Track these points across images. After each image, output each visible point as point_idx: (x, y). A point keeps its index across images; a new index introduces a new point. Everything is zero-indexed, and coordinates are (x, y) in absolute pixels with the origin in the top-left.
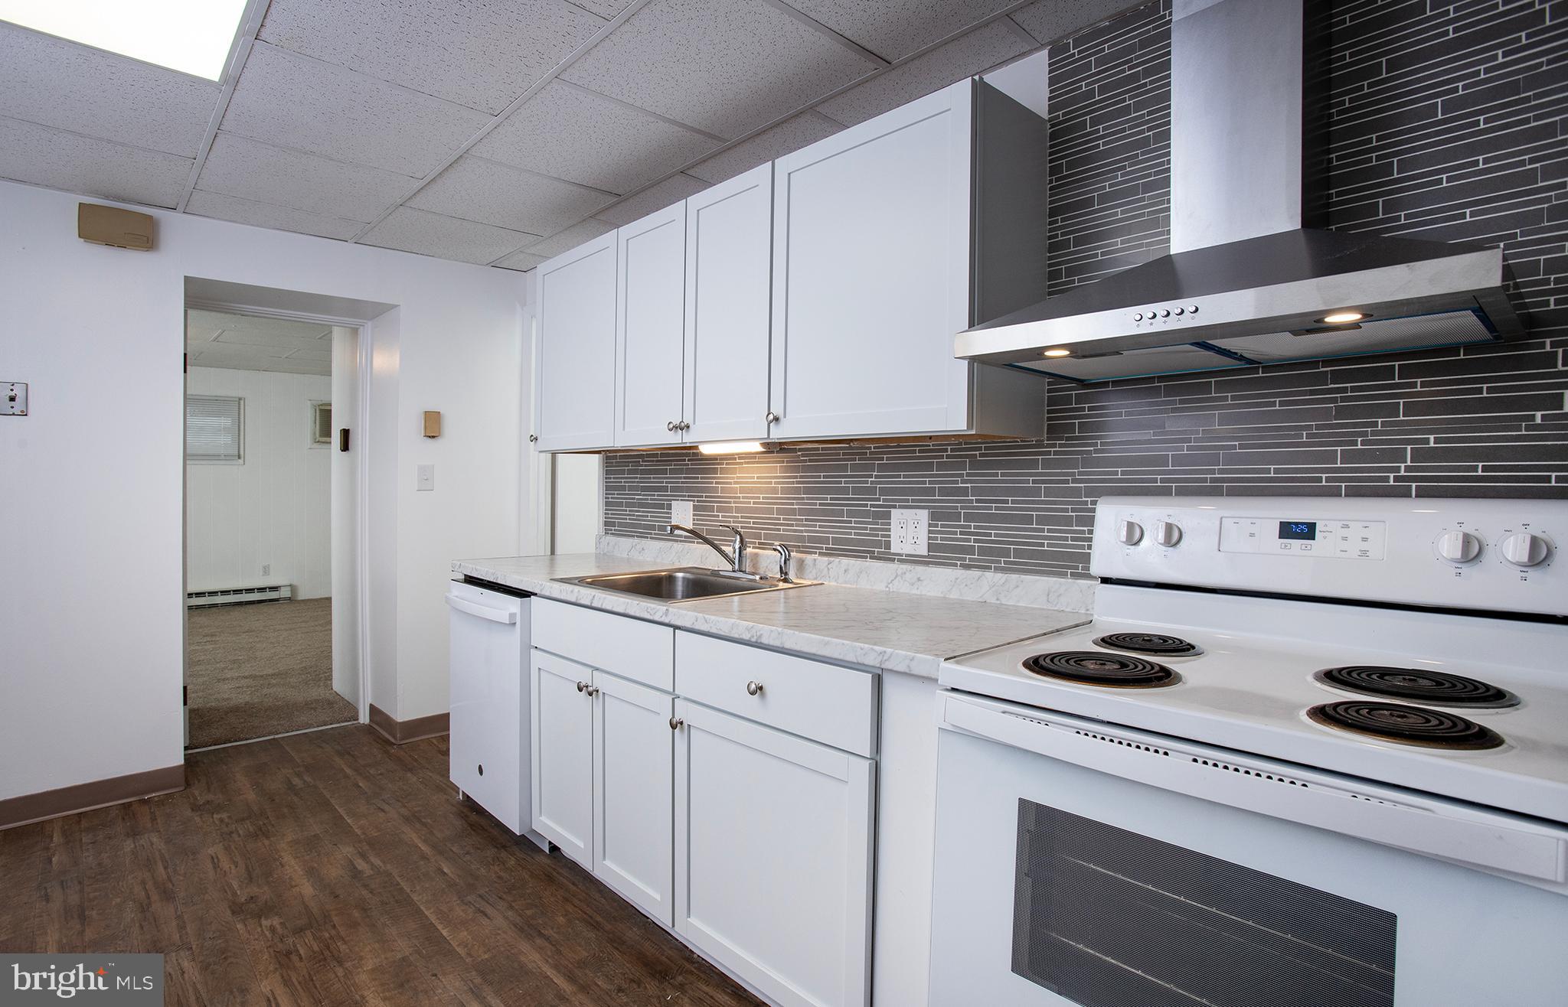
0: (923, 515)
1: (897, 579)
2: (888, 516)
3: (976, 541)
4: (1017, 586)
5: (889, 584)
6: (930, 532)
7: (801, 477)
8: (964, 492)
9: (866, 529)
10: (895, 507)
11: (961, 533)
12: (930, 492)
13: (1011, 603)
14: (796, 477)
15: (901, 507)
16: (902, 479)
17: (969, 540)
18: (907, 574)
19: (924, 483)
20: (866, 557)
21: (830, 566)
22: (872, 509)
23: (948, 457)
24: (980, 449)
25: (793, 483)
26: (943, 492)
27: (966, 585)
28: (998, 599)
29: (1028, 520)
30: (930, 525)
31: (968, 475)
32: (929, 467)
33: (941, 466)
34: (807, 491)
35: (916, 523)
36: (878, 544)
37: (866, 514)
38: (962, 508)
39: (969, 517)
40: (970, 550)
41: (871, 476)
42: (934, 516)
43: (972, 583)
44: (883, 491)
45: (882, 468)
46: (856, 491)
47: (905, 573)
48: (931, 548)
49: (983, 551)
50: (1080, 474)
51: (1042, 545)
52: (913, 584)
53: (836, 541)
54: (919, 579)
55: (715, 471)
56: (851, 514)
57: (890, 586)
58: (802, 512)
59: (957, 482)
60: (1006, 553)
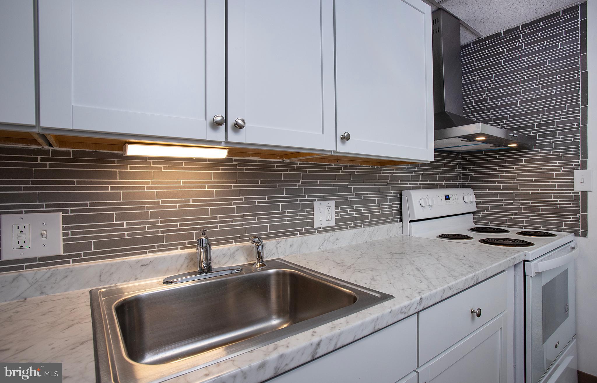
0: (333, 203)
1: (325, 242)
2: (312, 206)
3: (356, 214)
5: (320, 246)
6: (336, 212)
7: (238, 182)
8: (350, 190)
9: (297, 216)
10: (315, 200)
11: (350, 211)
12: (334, 191)
13: (376, 239)
14: (234, 182)
15: (318, 200)
16: (319, 183)
17: (353, 214)
18: (331, 237)
19: (331, 186)
20: (297, 234)
22: (301, 203)
23: (342, 172)
24: (355, 169)
25: (230, 187)
26: (341, 190)
28: (371, 239)
29: (374, 201)
30: (336, 209)
31: (352, 181)
32: (333, 177)
33: (339, 177)
34: (244, 193)
35: (321, 209)
36: (305, 224)
37: (297, 207)
38: (350, 198)
39: (353, 203)
40: (353, 219)
41: (299, 182)
42: (337, 204)
43: (361, 235)
44: (308, 192)
45: (305, 177)
46: (288, 191)
47: (329, 238)
48: (337, 221)
49: (359, 219)
50: (390, 181)
51: (379, 212)
52: (334, 243)
53: (272, 228)
54: (337, 239)
56: (284, 207)
57: (321, 247)
58: (239, 210)
59: (347, 185)
60: (366, 218)
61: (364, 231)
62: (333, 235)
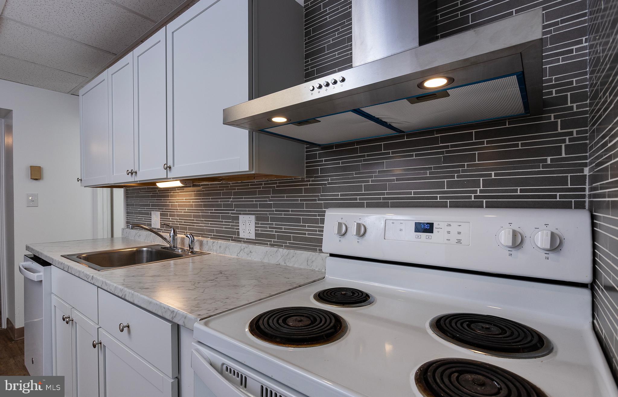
0: (253, 218)
1: (242, 251)
2: (238, 218)
3: (276, 232)
4: (294, 256)
5: (238, 254)
6: (256, 227)
7: (203, 199)
8: (270, 206)
9: (229, 225)
10: (241, 214)
11: (270, 228)
12: (255, 206)
13: (291, 265)
14: (200, 199)
15: (244, 214)
16: (244, 200)
17: (272, 231)
18: (246, 249)
19: (253, 201)
20: (229, 240)
21: (213, 244)
22: (232, 215)
23: (263, 188)
24: (276, 183)
25: (199, 202)
26: (262, 206)
27: (271, 255)
28: (285, 263)
29: (298, 221)
30: (256, 223)
31: (272, 197)
32: (254, 193)
33: (261, 193)
34: (205, 206)
35: (250, 222)
36: (234, 233)
37: (228, 218)
38: (270, 214)
39: (273, 219)
40: (273, 236)
41: (230, 198)
42: (257, 219)
44: (237, 206)
45: (235, 194)
46: (225, 205)
47: (245, 248)
48: (257, 235)
49: (279, 237)
50: (322, 196)
51: (305, 234)
52: (248, 255)
53: (217, 231)
54: (251, 252)
55: (168, 196)
56: (223, 218)
57: (239, 255)
58: (203, 216)
59: (266, 201)
60: (289, 238)
61: (276, 252)
62: (247, 247)
